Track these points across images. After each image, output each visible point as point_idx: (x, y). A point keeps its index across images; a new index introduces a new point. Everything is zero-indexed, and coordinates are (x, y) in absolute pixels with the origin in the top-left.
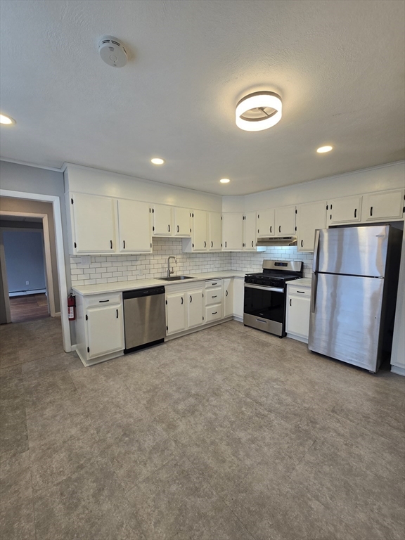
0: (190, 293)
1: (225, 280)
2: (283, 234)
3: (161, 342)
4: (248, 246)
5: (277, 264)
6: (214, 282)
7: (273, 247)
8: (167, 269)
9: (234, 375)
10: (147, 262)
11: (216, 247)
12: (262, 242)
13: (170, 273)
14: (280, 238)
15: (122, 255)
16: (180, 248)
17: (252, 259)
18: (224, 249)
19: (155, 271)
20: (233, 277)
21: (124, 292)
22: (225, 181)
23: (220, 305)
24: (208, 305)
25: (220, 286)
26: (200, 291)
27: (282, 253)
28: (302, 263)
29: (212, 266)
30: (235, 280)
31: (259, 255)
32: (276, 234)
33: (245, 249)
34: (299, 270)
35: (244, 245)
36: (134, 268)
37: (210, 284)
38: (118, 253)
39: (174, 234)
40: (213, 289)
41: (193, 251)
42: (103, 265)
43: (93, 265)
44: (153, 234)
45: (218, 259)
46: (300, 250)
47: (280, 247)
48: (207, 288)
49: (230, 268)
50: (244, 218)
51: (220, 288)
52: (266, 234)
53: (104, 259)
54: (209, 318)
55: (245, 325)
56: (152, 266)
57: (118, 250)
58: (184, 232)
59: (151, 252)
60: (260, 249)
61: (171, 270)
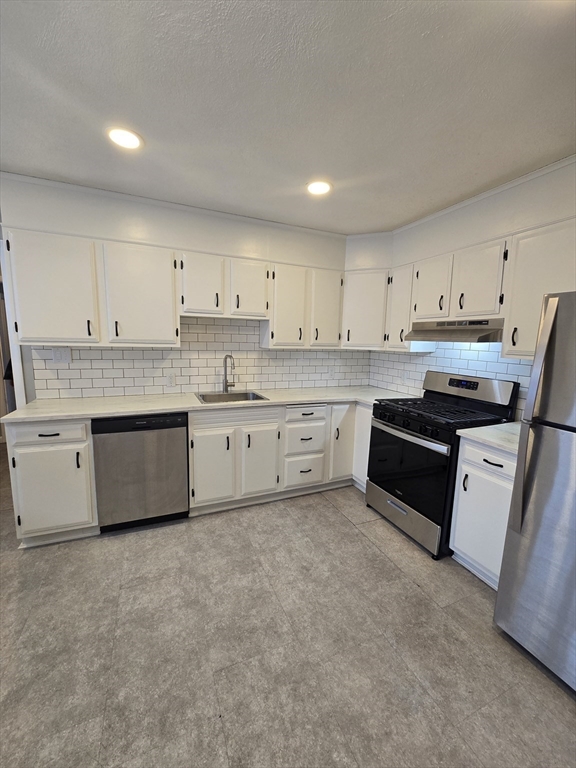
0: (247, 430)
1: (335, 407)
2: (471, 312)
3: (183, 516)
4: (394, 338)
5: (454, 382)
6: (307, 410)
7: (449, 344)
8: (222, 378)
9: (254, 662)
10: (185, 363)
11: (327, 339)
12: (421, 331)
13: (227, 385)
14: (460, 323)
15: (112, 349)
16: (255, 339)
17: (408, 367)
18: (344, 345)
19: (202, 380)
20: (356, 403)
21: (94, 421)
22: (319, 188)
23: (321, 455)
24: (289, 455)
25: (322, 419)
26: (274, 427)
27: (469, 358)
28: (517, 386)
29: (324, 376)
30: (358, 407)
31: (420, 360)
32: (453, 314)
33: (387, 346)
34: (507, 403)
35: (386, 338)
36: (159, 373)
37: (297, 413)
38: (105, 343)
39: (228, 311)
40: (303, 425)
41: (271, 347)
42: (96, 364)
43: (76, 365)
44: (182, 311)
45: (339, 362)
46: (509, 354)
47: (466, 345)
48: (290, 421)
49: (366, 382)
50: (390, 280)
51: (321, 423)
52: (430, 314)
53: (97, 355)
54: (292, 479)
55: (368, 506)
56: (194, 371)
57: (106, 339)
58: (251, 309)
59: (178, 345)
60: (417, 346)
61: (230, 379)
